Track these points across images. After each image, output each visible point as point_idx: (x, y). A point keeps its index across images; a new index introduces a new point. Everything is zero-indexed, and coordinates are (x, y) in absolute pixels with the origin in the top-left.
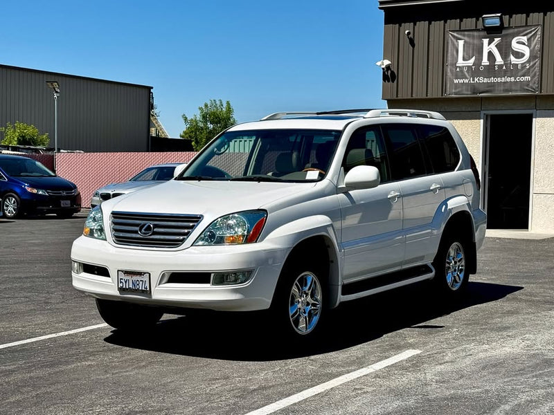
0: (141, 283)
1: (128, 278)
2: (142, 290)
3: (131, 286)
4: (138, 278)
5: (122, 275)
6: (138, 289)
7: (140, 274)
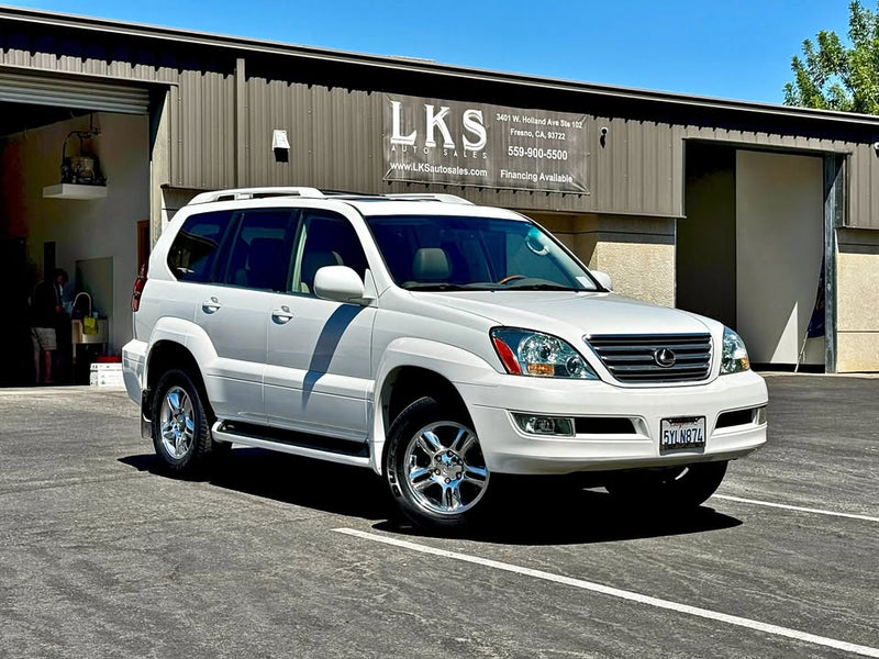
0: (693, 433)
1: (676, 428)
2: (695, 443)
3: (679, 441)
4: (690, 426)
5: (667, 426)
6: (689, 443)
7: (692, 419)
